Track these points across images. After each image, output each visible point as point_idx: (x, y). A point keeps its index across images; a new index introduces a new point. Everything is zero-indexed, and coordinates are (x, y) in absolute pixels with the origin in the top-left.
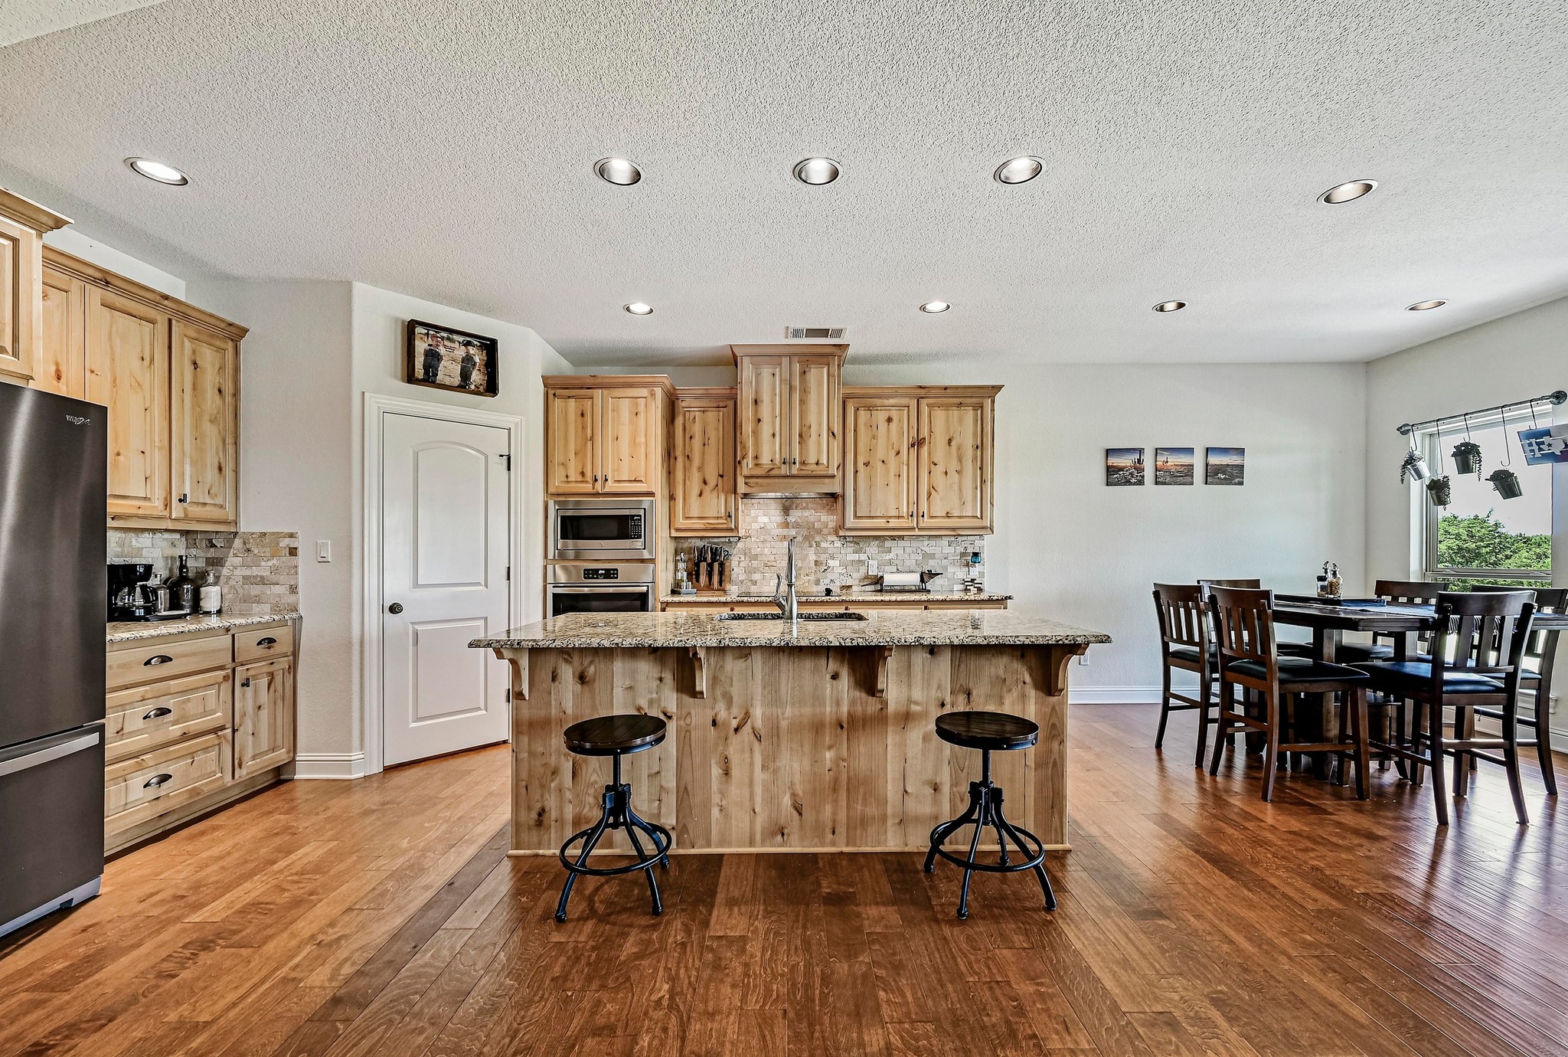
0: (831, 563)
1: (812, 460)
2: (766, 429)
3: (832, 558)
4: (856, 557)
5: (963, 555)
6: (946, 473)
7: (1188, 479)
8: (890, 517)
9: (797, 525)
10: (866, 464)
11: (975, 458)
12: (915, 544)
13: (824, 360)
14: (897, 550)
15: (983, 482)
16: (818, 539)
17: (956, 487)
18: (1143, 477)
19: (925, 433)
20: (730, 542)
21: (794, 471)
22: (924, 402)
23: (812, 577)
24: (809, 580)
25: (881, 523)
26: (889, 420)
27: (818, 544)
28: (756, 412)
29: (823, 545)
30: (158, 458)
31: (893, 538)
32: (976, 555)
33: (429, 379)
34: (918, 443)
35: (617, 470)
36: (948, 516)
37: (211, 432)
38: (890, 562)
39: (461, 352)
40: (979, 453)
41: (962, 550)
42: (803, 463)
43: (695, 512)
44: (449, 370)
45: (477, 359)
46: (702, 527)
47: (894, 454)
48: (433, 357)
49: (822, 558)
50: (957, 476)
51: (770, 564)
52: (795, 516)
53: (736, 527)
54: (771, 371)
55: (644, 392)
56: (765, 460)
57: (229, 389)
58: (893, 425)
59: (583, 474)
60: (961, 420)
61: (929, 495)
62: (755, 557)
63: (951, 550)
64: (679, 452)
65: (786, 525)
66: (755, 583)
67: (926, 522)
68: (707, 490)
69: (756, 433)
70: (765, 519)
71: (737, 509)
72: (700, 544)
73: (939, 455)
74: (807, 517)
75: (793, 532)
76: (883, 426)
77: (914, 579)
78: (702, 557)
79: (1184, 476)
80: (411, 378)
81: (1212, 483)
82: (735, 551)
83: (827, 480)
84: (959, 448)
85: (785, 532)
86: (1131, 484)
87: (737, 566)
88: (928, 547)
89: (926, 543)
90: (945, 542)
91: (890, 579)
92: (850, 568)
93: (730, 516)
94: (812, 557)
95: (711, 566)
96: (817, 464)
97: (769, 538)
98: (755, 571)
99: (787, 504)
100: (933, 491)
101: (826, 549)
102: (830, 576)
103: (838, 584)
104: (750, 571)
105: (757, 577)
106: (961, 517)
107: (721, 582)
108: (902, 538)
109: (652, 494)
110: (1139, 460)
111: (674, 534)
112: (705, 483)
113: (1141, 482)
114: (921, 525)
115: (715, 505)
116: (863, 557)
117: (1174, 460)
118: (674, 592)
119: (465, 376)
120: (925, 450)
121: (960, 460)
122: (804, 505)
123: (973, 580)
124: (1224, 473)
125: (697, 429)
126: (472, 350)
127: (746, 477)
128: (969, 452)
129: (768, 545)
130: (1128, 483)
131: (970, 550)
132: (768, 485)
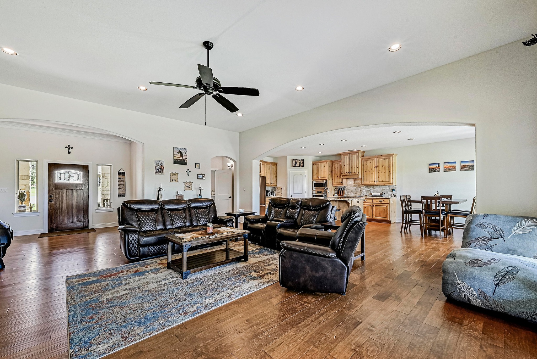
0: (363, 191)
1: (353, 172)
2: (346, 167)
3: (363, 190)
4: (368, 190)
5: (391, 189)
6: (382, 173)
7: (454, 170)
9: (357, 183)
10: (366, 172)
11: (388, 170)
12: (381, 187)
13: (355, 153)
14: (377, 188)
15: (390, 174)
17: (384, 175)
18: (440, 170)
19: (377, 165)
20: (345, 187)
21: (350, 174)
22: (377, 159)
23: (360, 194)
25: (369, 183)
26: (370, 163)
27: (361, 187)
28: (344, 164)
29: (362, 187)
30: (270, 179)
31: (376, 186)
32: (393, 189)
33: (295, 166)
34: (376, 167)
35: (322, 176)
36: (382, 181)
37: (274, 175)
38: (375, 191)
39: (299, 162)
40: (389, 168)
41: (391, 188)
42: (352, 173)
43: (336, 182)
44: (298, 164)
45: (301, 162)
46: (338, 184)
47: (371, 169)
48: (296, 163)
49: (361, 190)
50: (384, 173)
51: (352, 191)
52: (356, 182)
53: (343, 184)
54: (346, 157)
55: (325, 163)
56: (345, 172)
57: (276, 170)
58: (371, 164)
59: (317, 177)
60: (385, 161)
61: (378, 177)
62: (349, 190)
63: (389, 188)
64: (333, 172)
65: (355, 183)
66: (349, 194)
67: (378, 183)
68: (338, 178)
69: (344, 168)
70: (351, 182)
71: (343, 181)
72: (339, 187)
73: (380, 169)
75: (356, 185)
76: (369, 164)
77: (378, 194)
78: (339, 190)
79: (454, 169)
80: (293, 167)
81: (462, 170)
82: (345, 189)
83: (356, 175)
84: (385, 167)
85: (354, 185)
86: (436, 172)
87: (346, 191)
88: (383, 187)
90: (387, 186)
91: (373, 194)
92: (367, 192)
93: (341, 182)
94: (360, 190)
95: (340, 191)
97: (352, 186)
98: (349, 192)
99: (354, 180)
102: (363, 193)
103: (365, 195)
105: (349, 193)
106: (385, 182)
107: (342, 194)
108: (378, 186)
109: (328, 179)
110: (438, 166)
111: (333, 186)
112: (338, 177)
113: (439, 171)
114: (377, 183)
115: (339, 181)
116: (370, 190)
117: (449, 165)
118: (334, 196)
119: (300, 165)
120: (377, 168)
121: (385, 170)
123: (393, 195)
124: (466, 168)
125: (336, 167)
126: (301, 161)
127: (343, 176)
128: (387, 168)
130: (435, 171)
132: (346, 177)
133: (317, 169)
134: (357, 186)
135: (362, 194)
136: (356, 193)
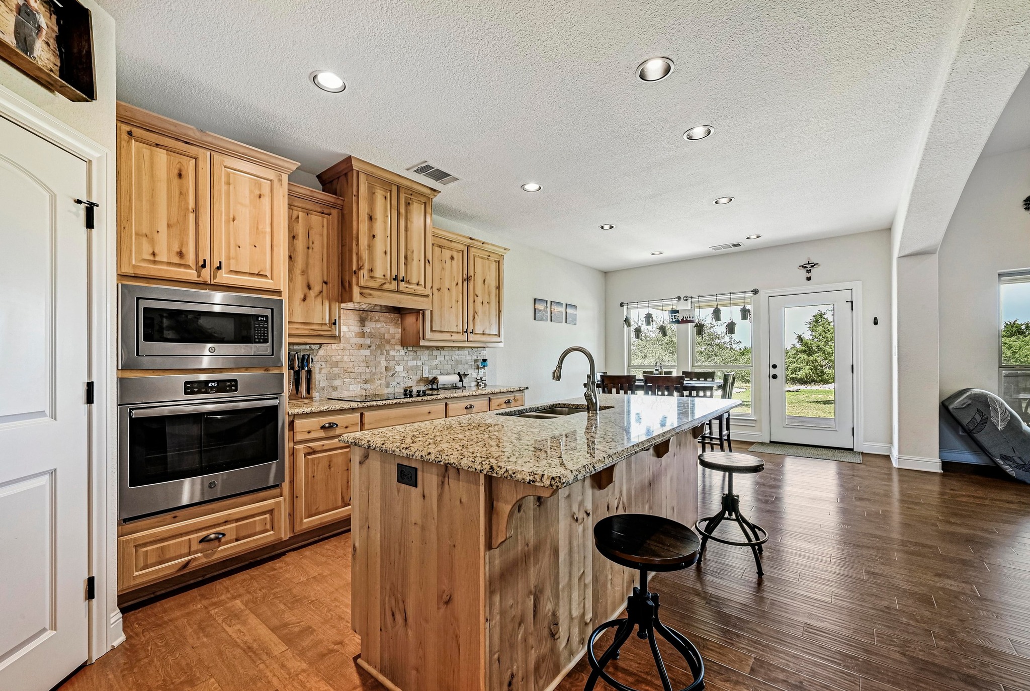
0: (398, 368)
2: (379, 246)
3: (398, 364)
5: (476, 361)
6: (482, 303)
7: (561, 319)
8: (452, 332)
9: (371, 336)
10: (439, 290)
11: (496, 295)
13: (422, 198)
15: (500, 311)
16: (387, 348)
17: (487, 313)
18: (547, 317)
19: (471, 273)
21: (402, 289)
22: (472, 250)
23: (383, 381)
24: (381, 384)
25: (448, 337)
26: (452, 259)
27: (388, 353)
28: (371, 228)
29: (392, 353)
31: (438, 348)
32: (484, 361)
34: (468, 279)
35: (233, 257)
36: (483, 333)
40: (497, 292)
41: (476, 357)
43: (298, 318)
45: (42, 22)
46: (307, 332)
47: (455, 285)
49: (392, 363)
50: (488, 305)
51: (349, 370)
52: (370, 327)
53: (340, 335)
54: (383, 194)
56: (378, 273)
58: (454, 262)
59: (181, 254)
60: (490, 267)
61: (474, 317)
62: (336, 364)
63: (470, 357)
65: (362, 335)
66: (335, 389)
68: (312, 294)
69: (370, 247)
71: (339, 317)
73: (479, 290)
74: (379, 328)
75: (368, 341)
76: (448, 261)
77: (456, 379)
82: (318, 357)
84: (488, 287)
85: (361, 341)
88: (457, 355)
89: (457, 352)
90: (467, 352)
91: (442, 380)
92: (410, 372)
93: (334, 324)
94: (384, 364)
96: (418, 284)
97: (348, 346)
98: (337, 377)
99: (364, 315)
100: (476, 314)
101: (394, 356)
102: (397, 379)
104: (330, 377)
105: (337, 383)
106: (490, 334)
107: (308, 390)
108: (443, 348)
109: (278, 293)
110: (545, 307)
112: (309, 287)
113: (546, 320)
114: (470, 339)
115: (320, 311)
116: (419, 363)
117: (556, 309)
119: (25, 40)
120: (471, 285)
121: (489, 295)
122: (377, 318)
123: (481, 379)
126: (33, 2)
127: (361, 288)
128: (493, 290)
129: (347, 353)
130: (541, 319)
131: (480, 358)
132: (379, 297)
133: (182, 194)
134: (373, 347)
135: (395, 384)
136: (366, 382)
